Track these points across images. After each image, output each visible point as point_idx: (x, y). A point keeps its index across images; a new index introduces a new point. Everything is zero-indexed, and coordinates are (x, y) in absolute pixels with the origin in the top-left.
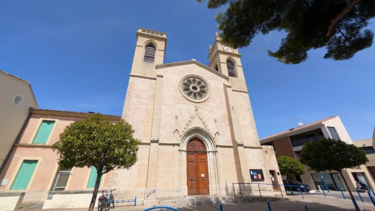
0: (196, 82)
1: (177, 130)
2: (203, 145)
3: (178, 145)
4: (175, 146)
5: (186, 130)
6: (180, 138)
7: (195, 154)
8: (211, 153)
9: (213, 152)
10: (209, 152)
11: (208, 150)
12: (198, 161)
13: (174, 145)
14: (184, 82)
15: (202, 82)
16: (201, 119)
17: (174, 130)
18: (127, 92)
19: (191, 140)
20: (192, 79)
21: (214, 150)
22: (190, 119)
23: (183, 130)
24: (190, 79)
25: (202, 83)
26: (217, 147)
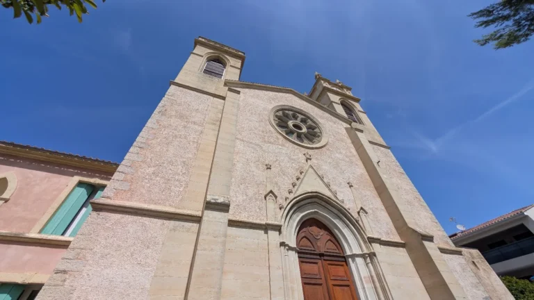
0: (299, 119)
1: (271, 192)
2: (333, 239)
3: (278, 228)
4: (270, 232)
5: (292, 196)
6: (280, 213)
7: (319, 261)
8: (359, 261)
9: (363, 256)
10: (354, 256)
11: (348, 253)
12: (331, 283)
13: (266, 228)
14: (277, 114)
15: (309, 120)
16: (321, 178)
17: (265, 193)
18: (160, 105)
19: (304, 224)
20: (291, 113)
21: (366, 251)
22: (298, 174)
23: (285, 195)
24: (287, 112)
25: (310, 122)
26: (370, 242)
